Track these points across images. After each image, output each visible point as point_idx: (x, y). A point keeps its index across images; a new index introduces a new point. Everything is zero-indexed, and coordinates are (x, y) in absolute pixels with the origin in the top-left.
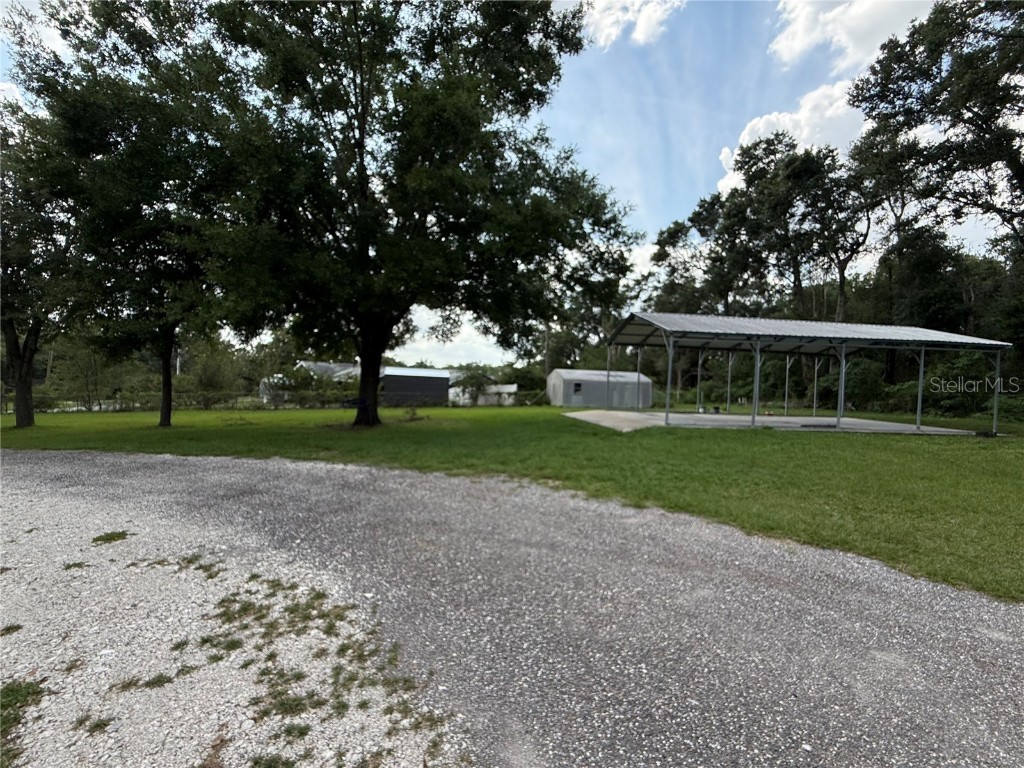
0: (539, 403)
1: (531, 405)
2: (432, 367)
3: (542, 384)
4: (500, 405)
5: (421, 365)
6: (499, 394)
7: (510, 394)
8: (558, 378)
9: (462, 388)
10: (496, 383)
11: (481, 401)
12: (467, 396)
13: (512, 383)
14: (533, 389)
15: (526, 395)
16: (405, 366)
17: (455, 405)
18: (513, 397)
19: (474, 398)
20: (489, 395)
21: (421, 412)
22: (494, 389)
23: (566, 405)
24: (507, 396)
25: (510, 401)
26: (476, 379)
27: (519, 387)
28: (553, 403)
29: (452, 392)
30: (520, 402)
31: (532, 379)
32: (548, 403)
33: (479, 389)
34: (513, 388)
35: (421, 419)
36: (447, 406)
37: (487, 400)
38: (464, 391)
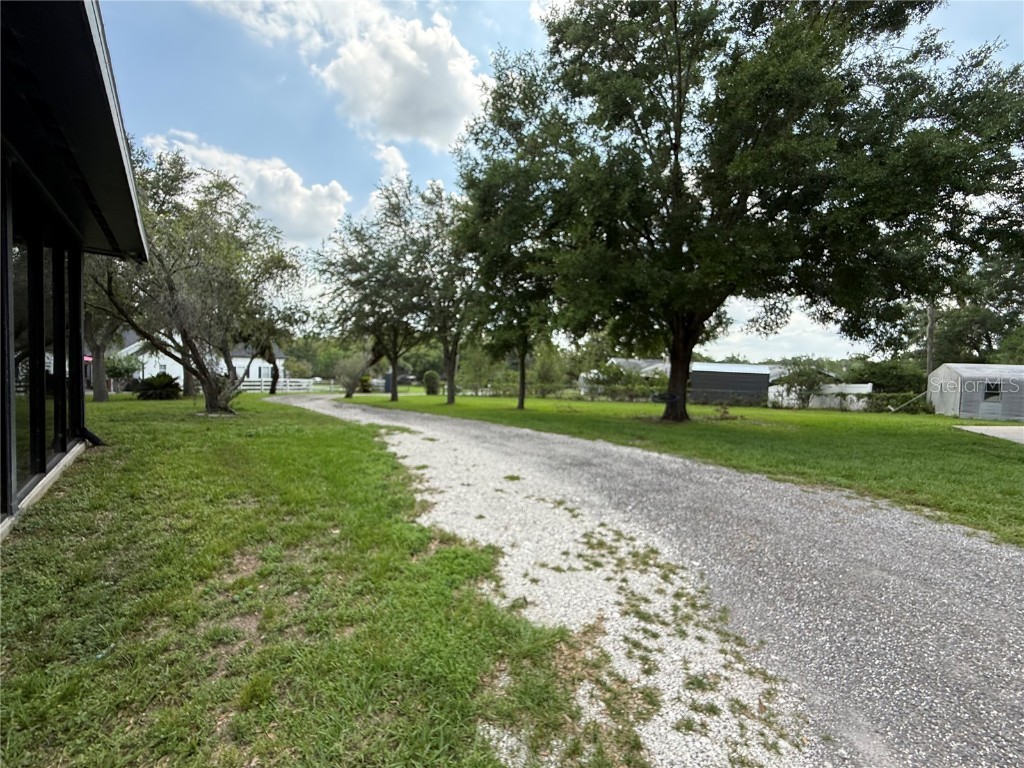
0: (912, 410)
1: (897, 412)
2: (745, 362)
3: (920, 384)
4: (844, 410)
5: (732, 360)
6: (843, 396)
7: (859, 396)
8: (948, 379)
9: (785, 386)
10: (837, 381)
11: (814, 402)
12: (793, 395)
13: (866, 382)
14: (901, 390)
15: (888, 399)
16: (713, 362)
17: (776, 406)
18: (866, 399)
19: (804, 400)
20: (826, 395)
21: (733, 411)
22: (834, 388)
23: (964, 415)
24: (855, 398)
25: (862, 404)
26: (808, 377)
27: (875, 387)
28: (937, 413)
29: (772, 391)
30: (875, 406)
31: (900, 378)
32: (929, 410)
33: (811, 388)
34: (867, 388)
35: (735, 418)
36: (766, 407)
37: (823, 402)
38: (789, 391)
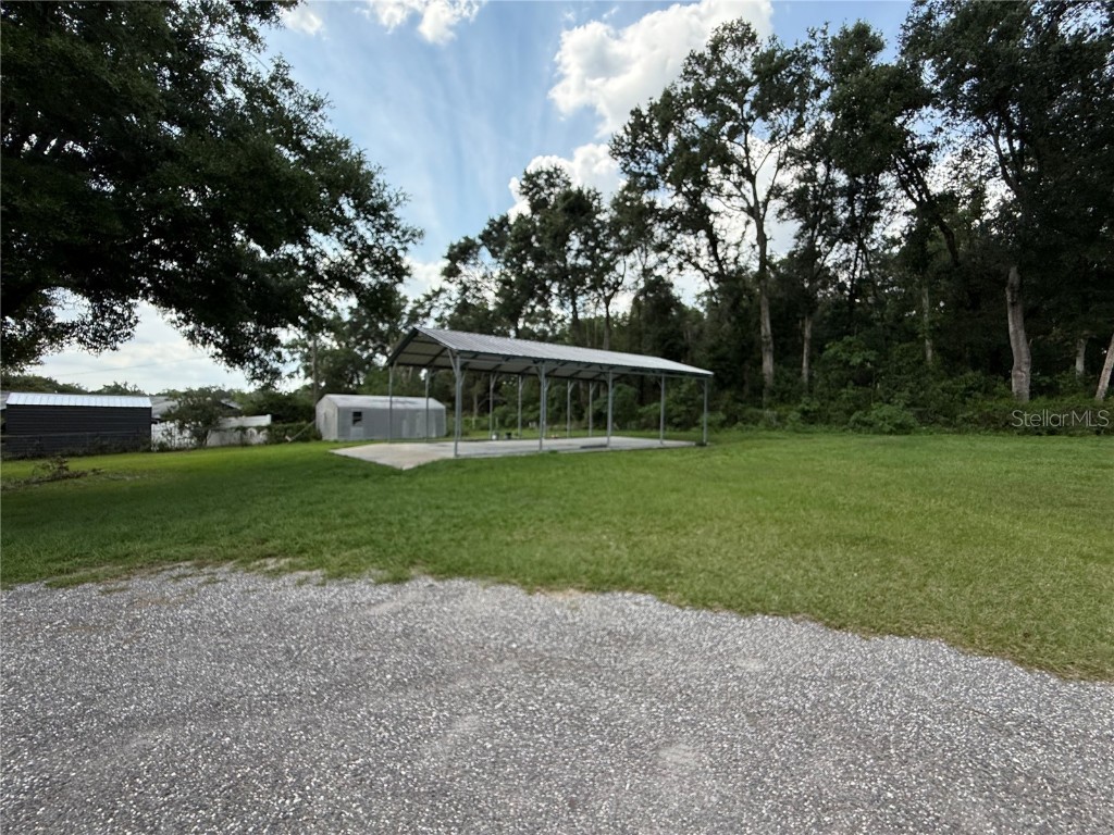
0: (304, 439)
1: (293, 441)
2: (137, 393)
3: (310, 413)
4: (245, 445)
6: (243, 429)
7: (259, 429)
8: (331, 406)
9: (177, 422)
10: (238, 414)
11: (212, 439)
12: (187, 433)
13: (265, 414)
14: (295, 420)
15: (286, 429)
17: (163, 448)
18: (266, 431)
19: (201, 437)
20: (225, 431)
22: (234, 422)
23: (342, 439)
24: (255, 431)
25: (262, 437)
26: (202, 411)
27: (274, 419)
28: (324, 438)
29: (158, 432)
30: (275, 437)
31: (295, 408)
32: (318, 437)
33: (207, 423)
34: (266, 420)
35: (79, 476)
36: (149, 451)
37: (222, 439)
38: (181, 428)
